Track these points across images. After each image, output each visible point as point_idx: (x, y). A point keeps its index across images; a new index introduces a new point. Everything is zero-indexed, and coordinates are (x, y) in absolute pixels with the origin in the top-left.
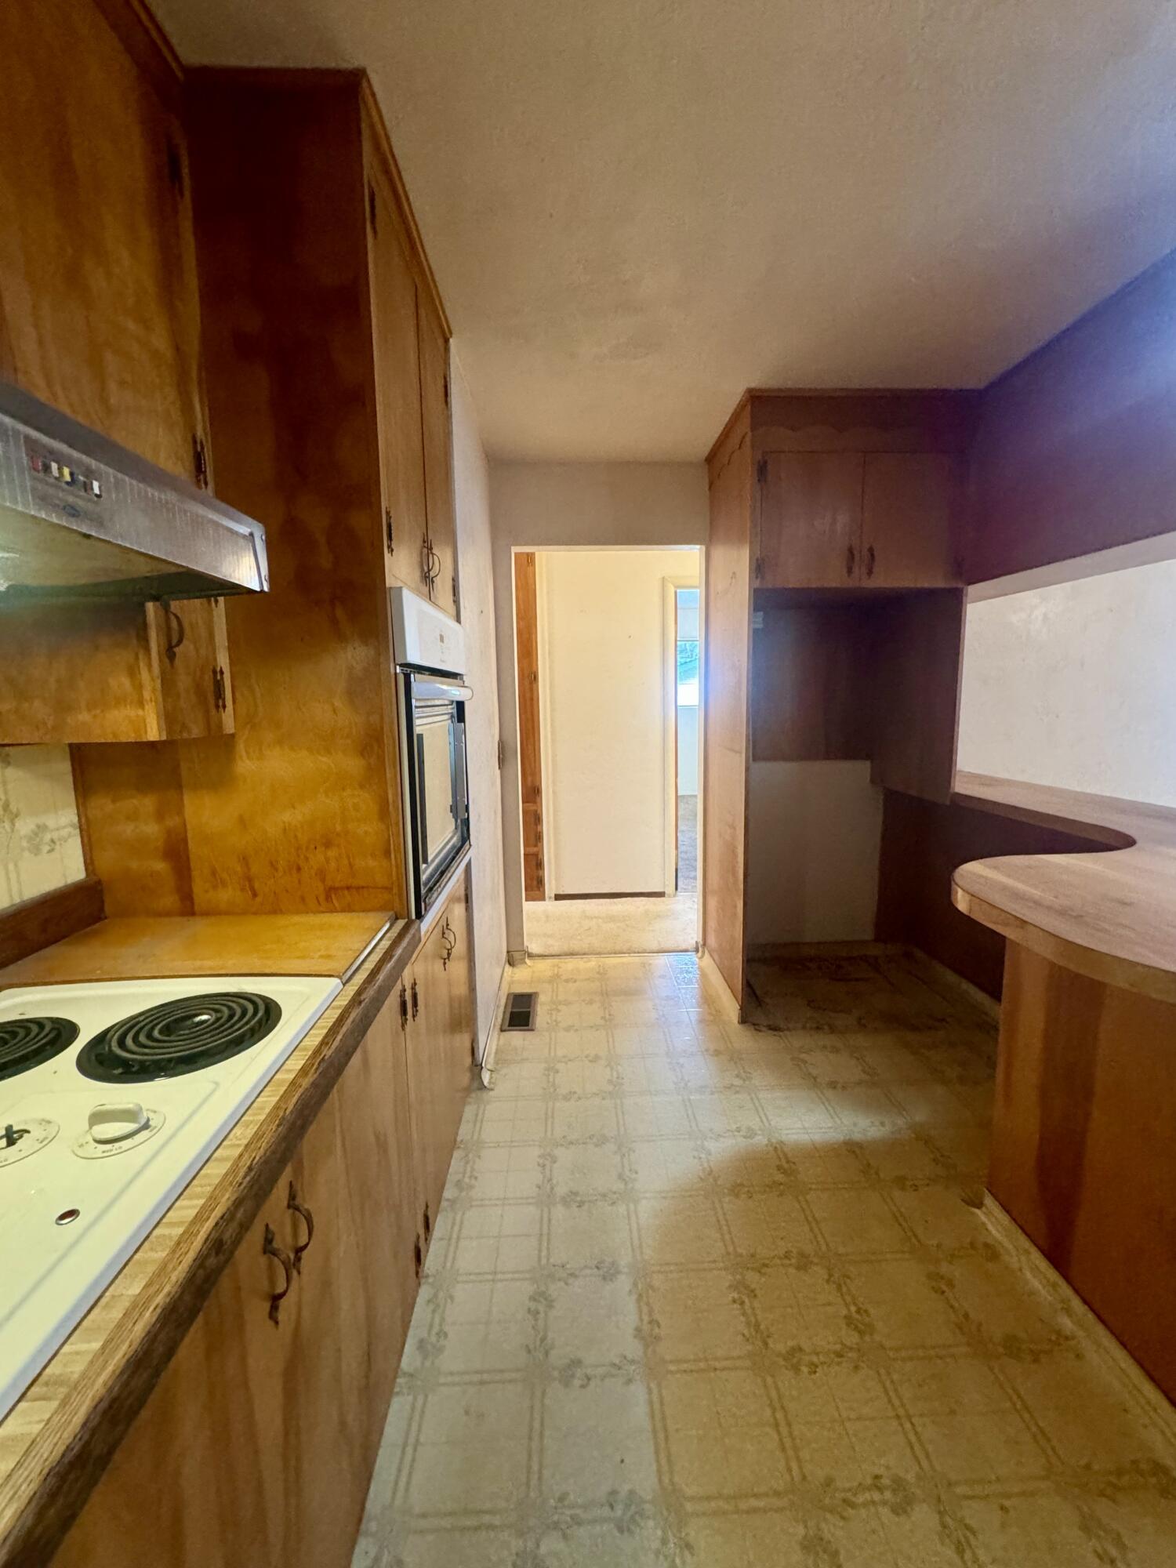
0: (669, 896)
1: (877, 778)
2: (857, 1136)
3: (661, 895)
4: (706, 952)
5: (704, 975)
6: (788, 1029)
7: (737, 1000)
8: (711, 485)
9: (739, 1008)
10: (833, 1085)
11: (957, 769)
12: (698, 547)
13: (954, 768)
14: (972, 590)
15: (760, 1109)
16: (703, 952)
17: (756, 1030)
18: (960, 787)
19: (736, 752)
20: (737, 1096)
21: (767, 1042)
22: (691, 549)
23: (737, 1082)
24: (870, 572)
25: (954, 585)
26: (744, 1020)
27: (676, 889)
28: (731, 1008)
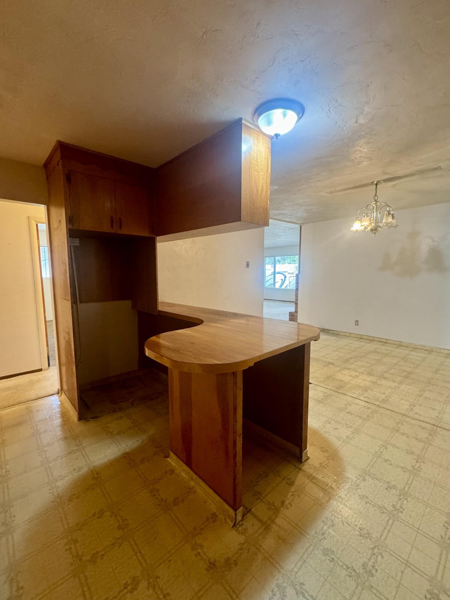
0: (45, 370)
1: (134, 306)
2: (128, 450)
3: (40, 370)
4: (63, 393)
5: (62, 404)
6: (102, 416)
7: (76, 410)
8: (47, 178)
9: (78, 414)
10: (119, 433)
11: (159, 301)
12: (43, 205)
13: (157, 301)
14: (158, 238)
15: (86, 456)
16: (62, 393)
17: (86, 421)
18: (160, 308)
19: (67, 300)
20: (75, 454)
21: (92, 425)
22: (40, 206)
23: (75, 448)
24: (120, 228)
25: (151, 236)
26: (81, 418)
27: (49, 365)
28: (74, 415)
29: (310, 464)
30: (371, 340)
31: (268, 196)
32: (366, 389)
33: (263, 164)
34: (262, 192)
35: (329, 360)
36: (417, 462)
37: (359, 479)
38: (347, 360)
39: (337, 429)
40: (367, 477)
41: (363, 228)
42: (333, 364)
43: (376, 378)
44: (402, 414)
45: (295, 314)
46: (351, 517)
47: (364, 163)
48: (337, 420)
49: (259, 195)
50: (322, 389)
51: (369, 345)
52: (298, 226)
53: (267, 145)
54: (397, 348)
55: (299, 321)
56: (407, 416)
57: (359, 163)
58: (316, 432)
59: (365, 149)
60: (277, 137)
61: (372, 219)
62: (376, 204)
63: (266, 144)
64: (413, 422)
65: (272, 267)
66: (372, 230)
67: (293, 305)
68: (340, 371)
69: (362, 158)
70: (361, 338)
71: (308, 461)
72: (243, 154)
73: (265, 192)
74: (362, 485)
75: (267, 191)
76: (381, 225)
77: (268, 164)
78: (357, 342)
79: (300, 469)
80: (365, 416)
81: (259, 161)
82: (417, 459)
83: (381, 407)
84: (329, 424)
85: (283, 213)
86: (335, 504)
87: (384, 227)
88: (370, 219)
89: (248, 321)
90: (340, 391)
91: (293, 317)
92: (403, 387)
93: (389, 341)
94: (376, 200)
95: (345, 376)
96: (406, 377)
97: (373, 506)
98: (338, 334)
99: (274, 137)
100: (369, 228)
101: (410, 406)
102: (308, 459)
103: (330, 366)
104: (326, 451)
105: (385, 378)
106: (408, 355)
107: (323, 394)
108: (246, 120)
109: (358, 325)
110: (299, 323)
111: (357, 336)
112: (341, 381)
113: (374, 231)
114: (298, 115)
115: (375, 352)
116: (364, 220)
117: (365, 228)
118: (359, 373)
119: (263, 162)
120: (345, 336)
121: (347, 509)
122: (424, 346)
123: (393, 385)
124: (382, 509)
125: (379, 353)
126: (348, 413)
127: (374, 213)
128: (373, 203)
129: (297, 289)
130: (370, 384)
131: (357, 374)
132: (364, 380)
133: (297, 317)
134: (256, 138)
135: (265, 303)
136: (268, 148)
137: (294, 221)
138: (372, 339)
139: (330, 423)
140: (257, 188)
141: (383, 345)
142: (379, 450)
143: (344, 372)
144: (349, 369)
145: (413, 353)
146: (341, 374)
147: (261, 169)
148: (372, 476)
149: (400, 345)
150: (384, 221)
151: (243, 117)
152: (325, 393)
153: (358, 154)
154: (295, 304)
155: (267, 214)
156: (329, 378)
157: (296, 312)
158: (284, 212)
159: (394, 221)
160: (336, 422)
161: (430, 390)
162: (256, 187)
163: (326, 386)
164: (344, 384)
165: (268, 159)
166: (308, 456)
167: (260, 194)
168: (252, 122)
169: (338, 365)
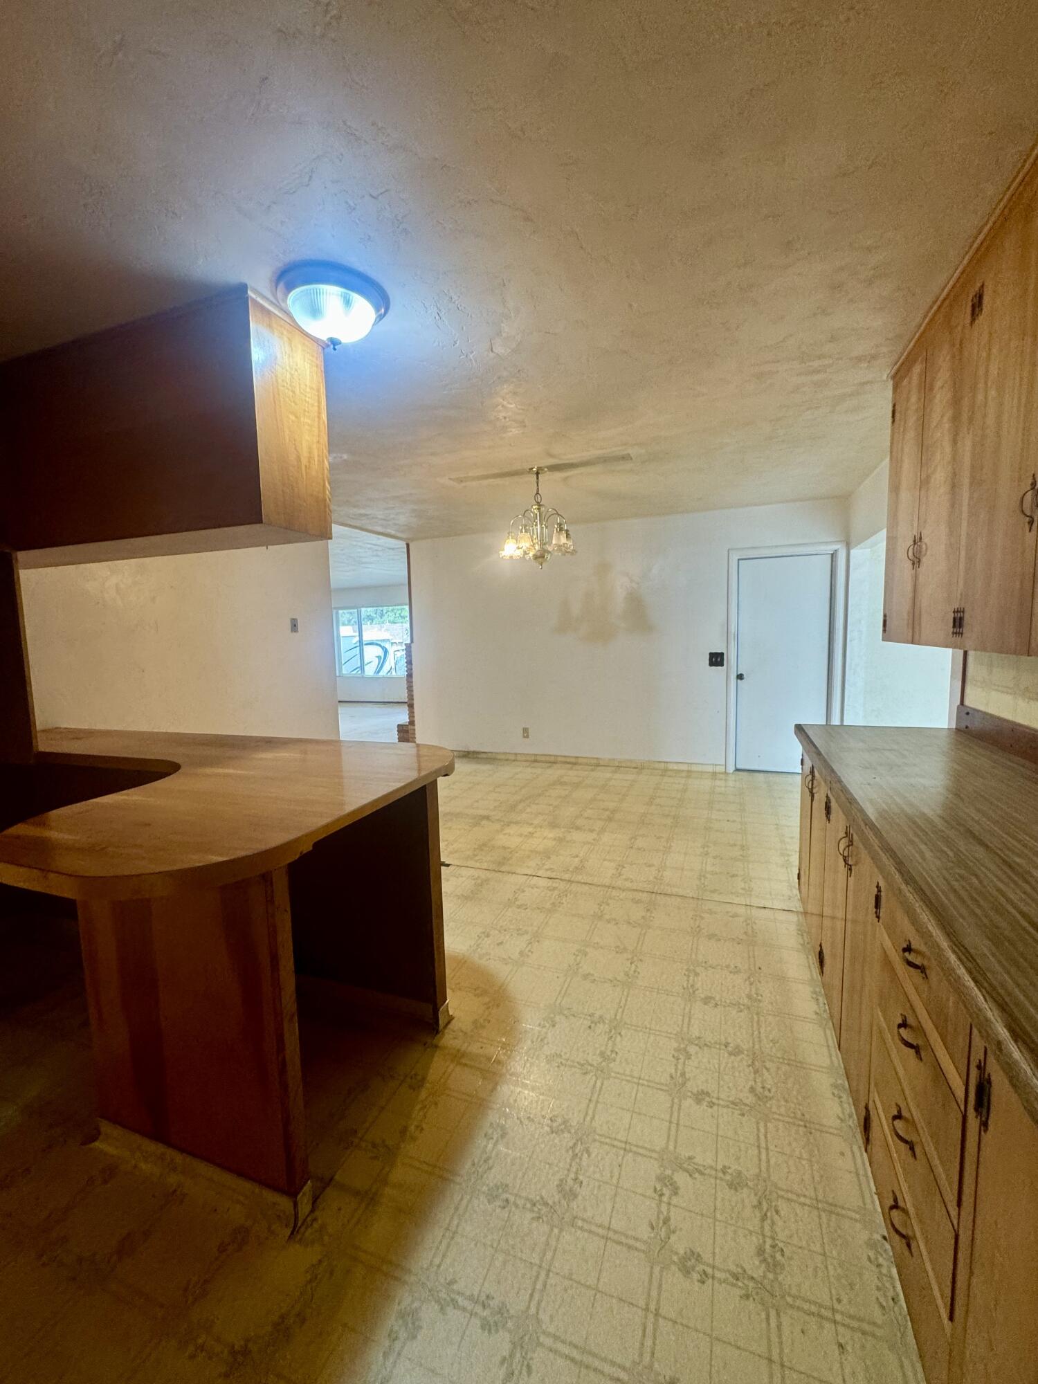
11: (39, 728)
13: (33, 728)
14: (23, 557)
18: (43, 745)
29: (455, 1029)
30: (552, 761)
31: (326, 471)
32: (547, 854)
33: (307, 399)
34: (309, 462)
35: (481, 812)
36: (631, 963)
37: (544, 1027)
38: (513, 808)
39: (501, 943)
40: (557, 1018)
41: (519, 553)
42: (487, 818)
43: (563, 830)
44: (605, 886)
45: (410, 727)
46: (534, 1105)
47: (513, 430)
48: (501, 927)
49: (303, 468)
50: (472, 872)
51: (549, 771)
52: (403, 544)
53: (314, 360)
54: (593, 770)
55: (418, 741)
56: (613, 888)
57: (505, 429)
58: (462, 962)
59: (511, 404)
60: (334, 345)
61: (535, 537)
62: (539, 509)
63: (313, 356)
64: (623, 895)
65: (354, 632)
66: (536, 557)
67: (406, 708)
68: (502, 830)
69: (507, 419)
70: (535, 760)
71: (450, 1026)
72: (256, 369)
73: (316, 463)
74: (549, 1035)
75: (321, 462)
76: (550, 549)
77: (319, 402)
78: (529, 770)
79: (436, 1047)
80: (548, 906)
81: (297, 391)
82: (632, 958)
83: (573, 882)
84: (486, 939)
85: (367, 515)
86: (506, 1091)
87: (556, 554)
88: (532, 537)
89: (306, 753)
90: (503, 869)
91: (405, 733)
92: (606, 838)
93: (580, 761)
94: (538, 503)
95: (511, 838)
96: (610, 819)
97: (571, 1067)
98: (495, 759)
99: (328, 346)
100: (531, 554)
101: (617, 869)
102: (451, 1019)
103: (484, 822)
104: (484, 993)
105: (578, 828)
106: (610, 779)
107: (473, 882)
108: (255, 291)
109: (527, 737)
110: (418, 746)
111: (528, 758)
112: (504, 848)
113: (540, 560)
114: (377, 309)
115: (559, 782)
116: (521, 538)
117: (525, 553)
118: (535, 827)
119: (308, 395)
120: (507, 760)
121: (526, 1092)
122: (631, 761)
123: (591, 837)
124: (584, 1068)
125: (565, 784)
126: (519, 907)
127: (536, 525)
128: (534, 507)
129: (410, 676)
130: (554, 843)
131: (531, 829)
132: (544, 838)
133: (414, 734)
134: (285, 339)
135: (342, 710)
136: (317, 367)
137: (393, 532)
138: (552, 759)
139: (488, 936)
140: (297, 451)
141: (571, 769)
142: (575, 960)
143: (507, 830)
144: (517, 823)
145: (617, 776)
146: (505, 834)
147: (305, 411)
148: (565, 1012)
149: (597, 764)
150: (554, 542)
151: (250, 283)
152: (477, 879)
153: (500, 411)
154: (408, 706)
155: (325, 512)
156: (482, 847)
157: (412, 723)
158: (368, 511)
159: (570, 543)
160: (500, 931)
161: (643, 836)
162: (295, 449)
163: (478, 865)
164: (511, 853)
165: (318, 390)
166: (451, 1013)
167: (306, 467)
168: (272, 298)
169: (497, 818)
